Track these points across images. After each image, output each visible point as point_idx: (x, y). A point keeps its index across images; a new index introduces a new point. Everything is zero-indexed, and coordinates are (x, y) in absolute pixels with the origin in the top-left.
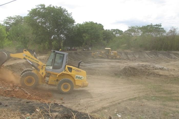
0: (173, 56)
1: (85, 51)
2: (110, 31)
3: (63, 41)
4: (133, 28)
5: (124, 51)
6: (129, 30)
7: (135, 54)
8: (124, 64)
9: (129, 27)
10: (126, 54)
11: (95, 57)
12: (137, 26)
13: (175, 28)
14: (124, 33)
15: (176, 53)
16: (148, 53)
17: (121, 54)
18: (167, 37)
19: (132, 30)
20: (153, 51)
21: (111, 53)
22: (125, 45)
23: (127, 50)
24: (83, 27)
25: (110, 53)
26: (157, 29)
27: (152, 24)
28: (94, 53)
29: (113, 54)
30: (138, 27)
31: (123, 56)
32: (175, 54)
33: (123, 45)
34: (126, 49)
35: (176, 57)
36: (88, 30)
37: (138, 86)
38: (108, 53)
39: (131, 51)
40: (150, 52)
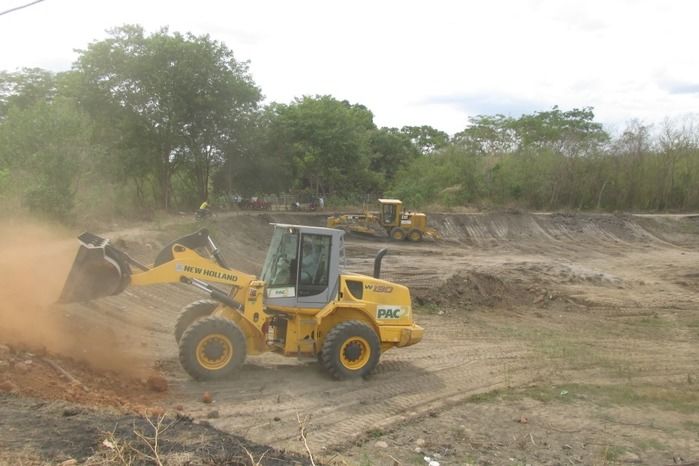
0: (639, 231)
1: (300, 210)
2: (399, 135)
3: (213, 171)
4: (485, 121)
5: (451, 211)
6: (470, 131)
7: (492, 222)
8: (451, 260)
9: (472, 120)
10: (461, 222)
12: (503, 117)
13: (644, 125)
14: (454, 140)
15: (648, 219)
16: (544, 219)
17: (443, 222)
18: (615, 159)
19: (483, 129)
20: (561, 212)
21: (400, 219)
22: (457, 188)
23: (464, 209)
24: (295, 118)
25: (397, 219)
26: (577, 126)
27: (556, 106)
28: (337, 220)
29: (409, 222)
30: (507, 117)
31: (450, 229)
32: (644, 223)
33: (449, 188)
34: (461, 204)
35: (646, 234)
36: (311, 127)
37: (507, 345)
38: (393, 219)
39: (480, 211)
40: (551, 216)
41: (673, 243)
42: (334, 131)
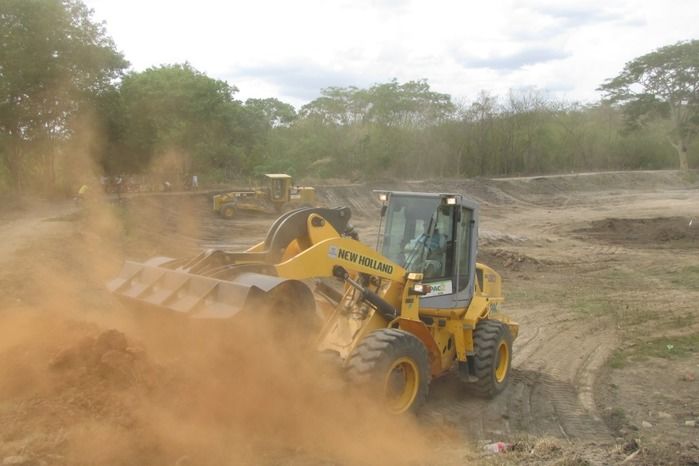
0: (501, 195)
1: (171, 189)
4: (337, 93)
5: (326, 183)
7: (371, 192)
9: (324, 92)
10: (341, 194)
11: (229, 213)
12: (355, 88)
15: (505, 183)
16: (418, 187)
17: (325, 195)
18: (466, 124)
19: (333, 101)
20: (431, 179)
21: (290, 194)
22: (328, 160)
23: (337, 180)
25: (287, 193)
27: (395, 79)
28: (225, 198)
29: (299, 197)
30: (360, 89)
32: (503, 186)
33: (319, 161)
34: (333, 177)
35: (508, 196)
36: (180, 99)
39: (352, 182)
40: (423, 184)
41: (533, 202)
42: (206, 102)
